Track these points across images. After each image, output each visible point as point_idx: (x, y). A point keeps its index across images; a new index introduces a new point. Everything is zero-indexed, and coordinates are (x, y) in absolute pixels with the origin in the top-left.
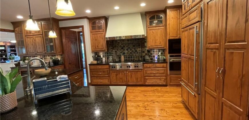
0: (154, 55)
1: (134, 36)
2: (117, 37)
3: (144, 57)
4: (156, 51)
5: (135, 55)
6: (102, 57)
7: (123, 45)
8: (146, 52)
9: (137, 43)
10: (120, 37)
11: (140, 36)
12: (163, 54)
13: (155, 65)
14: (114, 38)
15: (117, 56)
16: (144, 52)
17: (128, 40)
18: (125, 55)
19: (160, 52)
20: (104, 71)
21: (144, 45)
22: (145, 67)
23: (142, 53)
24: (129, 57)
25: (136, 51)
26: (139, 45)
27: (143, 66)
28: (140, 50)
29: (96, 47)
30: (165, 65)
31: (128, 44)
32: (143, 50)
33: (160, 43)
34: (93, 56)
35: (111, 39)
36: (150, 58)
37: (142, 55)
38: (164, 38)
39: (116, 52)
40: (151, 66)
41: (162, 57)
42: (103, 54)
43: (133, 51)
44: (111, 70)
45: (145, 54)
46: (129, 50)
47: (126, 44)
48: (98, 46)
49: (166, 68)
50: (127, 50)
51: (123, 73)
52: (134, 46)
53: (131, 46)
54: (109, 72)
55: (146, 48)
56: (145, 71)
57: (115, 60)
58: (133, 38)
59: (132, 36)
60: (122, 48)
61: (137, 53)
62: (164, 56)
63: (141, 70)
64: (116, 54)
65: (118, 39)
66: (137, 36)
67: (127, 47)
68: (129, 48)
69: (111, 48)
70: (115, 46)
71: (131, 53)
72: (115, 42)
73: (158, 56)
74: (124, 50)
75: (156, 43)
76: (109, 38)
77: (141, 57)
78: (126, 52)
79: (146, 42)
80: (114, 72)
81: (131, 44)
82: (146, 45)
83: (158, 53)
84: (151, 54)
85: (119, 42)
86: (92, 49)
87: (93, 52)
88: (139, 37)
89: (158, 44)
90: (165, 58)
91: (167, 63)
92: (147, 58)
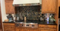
0: (46, 17)
1: (32, 4)
2: (20, 5)
3: (39, 18)
4: (48, 15)
5: (34, 17)
6: (13, 17)
7: (26, 10)
8: (41, 15)
9: (35, 9)
10: (22, 4)
11: (36, 3)
12: (53, 17)
13: (47, 26)
14: (18, 5)
15: (22, 17)
16: (39, 15)
17: (29, 7)
18: (27, 16)
19: (51, 15)
20: (12, 27)
21: (40, 10)
22: (39, 27)
23: (38, 16)
24: (30, 18)
25: (34, 14)
26: (36, 10)
27: (38, 26)
28: (37, 14)
29: (8, 11)
30: (55, 26)
31: (29, 9)
32: (39, 14)
33: (51, 10)
34: (7, 16)
35: (16, 6)
36: (44, 19)
37: (38, 17)
38: (54, 6)
39: (22, 14)
40: (44, 26)
41: (53, 19)
42: (14, 15)
43: (32, 14)
44: (16, 27)
45: (40, 17)
46: (30, 13)
47: (28, 9)
48: (9, 10)
49: (56, 28)
50: (29, 13)
51: (24, 29)
52: (33, 11)
53: (31, 11)
54: (15, 28)
55: (41, 13)
56: (39, 30)
57: (21, 19)
58: (31, 5)
59: (31, 4)
60: (25, 12)
61: (35, 15)
62: (54, 19)
63: (36, 29)
64: (22, 15)
65: (21, 6)
66: (34, 4)
67: (29, 11)
68: (30, 12)
69: (19, 12)
70: (21, 11)
71: (31, 15)
72: (21, 8)
73: (50, 18)
74: (27, 13)
75: (48, 9)
76: (15, 5)
77: (38, 18)
78: (28, 14)
79: (41, 8)
80: (18, 28)
81: (31, 9)
82: (41, 10)
83: (50, 16)
84: (45, 16)
85: (24, 8)
86: (6, 12)
87: (7, 13)
88: (35, 5)
89: (50, 10)
90: (55, 20)
91: (57, 25)
92: (42, 19)
